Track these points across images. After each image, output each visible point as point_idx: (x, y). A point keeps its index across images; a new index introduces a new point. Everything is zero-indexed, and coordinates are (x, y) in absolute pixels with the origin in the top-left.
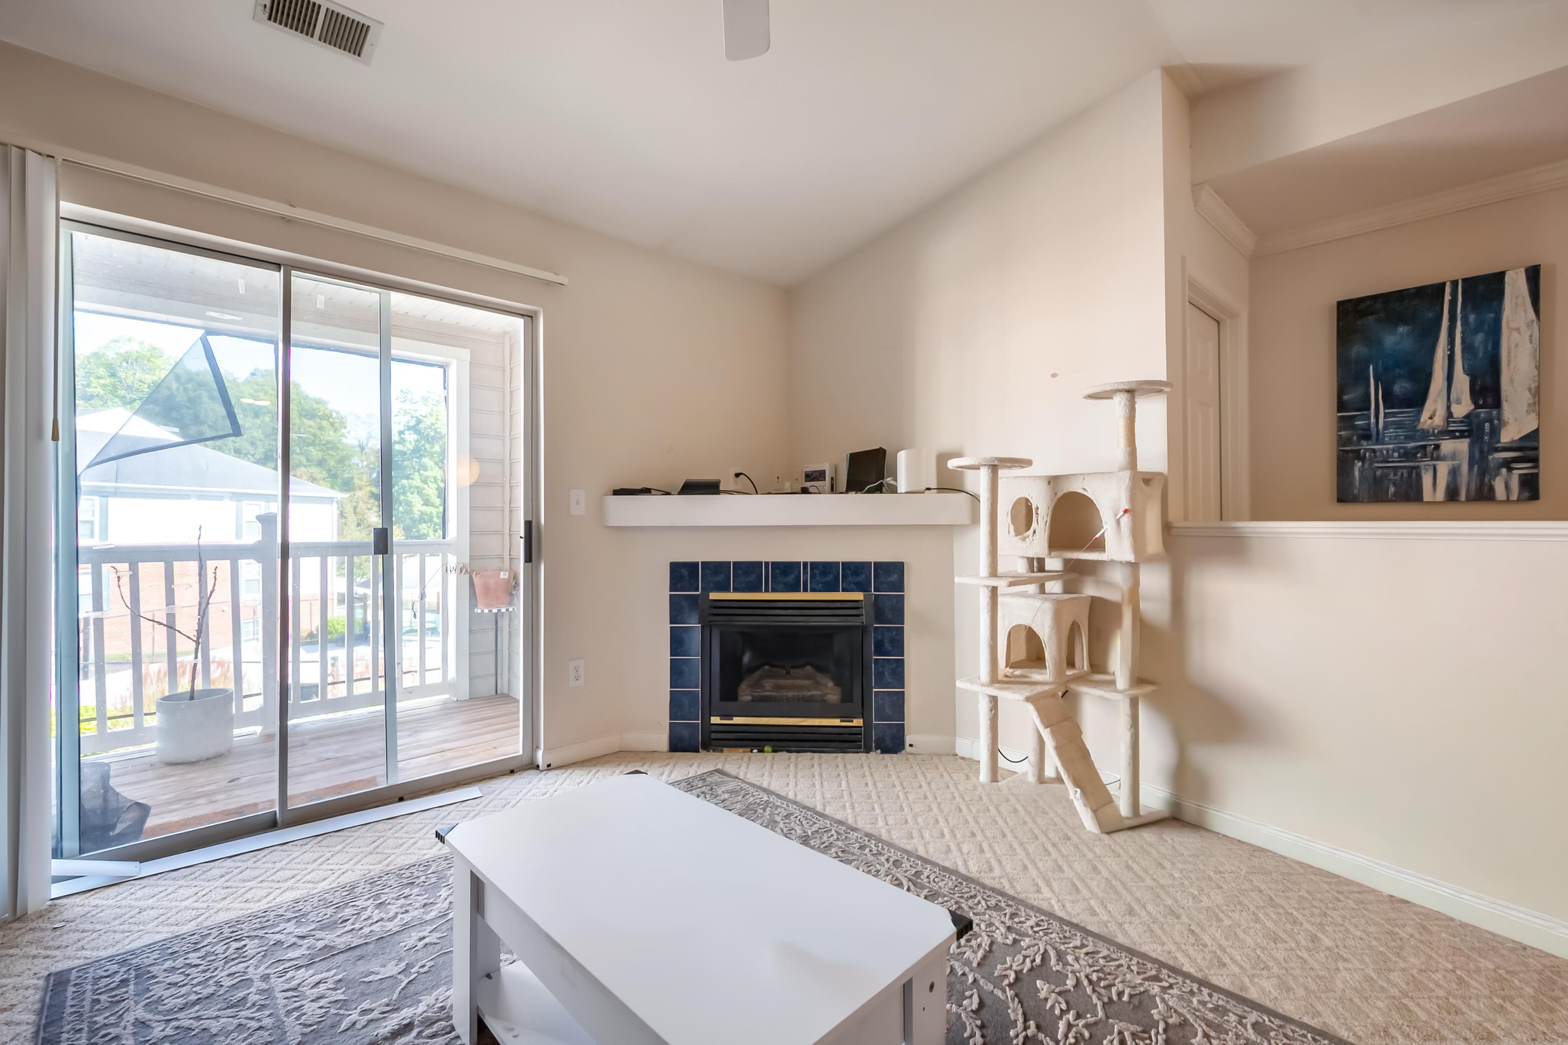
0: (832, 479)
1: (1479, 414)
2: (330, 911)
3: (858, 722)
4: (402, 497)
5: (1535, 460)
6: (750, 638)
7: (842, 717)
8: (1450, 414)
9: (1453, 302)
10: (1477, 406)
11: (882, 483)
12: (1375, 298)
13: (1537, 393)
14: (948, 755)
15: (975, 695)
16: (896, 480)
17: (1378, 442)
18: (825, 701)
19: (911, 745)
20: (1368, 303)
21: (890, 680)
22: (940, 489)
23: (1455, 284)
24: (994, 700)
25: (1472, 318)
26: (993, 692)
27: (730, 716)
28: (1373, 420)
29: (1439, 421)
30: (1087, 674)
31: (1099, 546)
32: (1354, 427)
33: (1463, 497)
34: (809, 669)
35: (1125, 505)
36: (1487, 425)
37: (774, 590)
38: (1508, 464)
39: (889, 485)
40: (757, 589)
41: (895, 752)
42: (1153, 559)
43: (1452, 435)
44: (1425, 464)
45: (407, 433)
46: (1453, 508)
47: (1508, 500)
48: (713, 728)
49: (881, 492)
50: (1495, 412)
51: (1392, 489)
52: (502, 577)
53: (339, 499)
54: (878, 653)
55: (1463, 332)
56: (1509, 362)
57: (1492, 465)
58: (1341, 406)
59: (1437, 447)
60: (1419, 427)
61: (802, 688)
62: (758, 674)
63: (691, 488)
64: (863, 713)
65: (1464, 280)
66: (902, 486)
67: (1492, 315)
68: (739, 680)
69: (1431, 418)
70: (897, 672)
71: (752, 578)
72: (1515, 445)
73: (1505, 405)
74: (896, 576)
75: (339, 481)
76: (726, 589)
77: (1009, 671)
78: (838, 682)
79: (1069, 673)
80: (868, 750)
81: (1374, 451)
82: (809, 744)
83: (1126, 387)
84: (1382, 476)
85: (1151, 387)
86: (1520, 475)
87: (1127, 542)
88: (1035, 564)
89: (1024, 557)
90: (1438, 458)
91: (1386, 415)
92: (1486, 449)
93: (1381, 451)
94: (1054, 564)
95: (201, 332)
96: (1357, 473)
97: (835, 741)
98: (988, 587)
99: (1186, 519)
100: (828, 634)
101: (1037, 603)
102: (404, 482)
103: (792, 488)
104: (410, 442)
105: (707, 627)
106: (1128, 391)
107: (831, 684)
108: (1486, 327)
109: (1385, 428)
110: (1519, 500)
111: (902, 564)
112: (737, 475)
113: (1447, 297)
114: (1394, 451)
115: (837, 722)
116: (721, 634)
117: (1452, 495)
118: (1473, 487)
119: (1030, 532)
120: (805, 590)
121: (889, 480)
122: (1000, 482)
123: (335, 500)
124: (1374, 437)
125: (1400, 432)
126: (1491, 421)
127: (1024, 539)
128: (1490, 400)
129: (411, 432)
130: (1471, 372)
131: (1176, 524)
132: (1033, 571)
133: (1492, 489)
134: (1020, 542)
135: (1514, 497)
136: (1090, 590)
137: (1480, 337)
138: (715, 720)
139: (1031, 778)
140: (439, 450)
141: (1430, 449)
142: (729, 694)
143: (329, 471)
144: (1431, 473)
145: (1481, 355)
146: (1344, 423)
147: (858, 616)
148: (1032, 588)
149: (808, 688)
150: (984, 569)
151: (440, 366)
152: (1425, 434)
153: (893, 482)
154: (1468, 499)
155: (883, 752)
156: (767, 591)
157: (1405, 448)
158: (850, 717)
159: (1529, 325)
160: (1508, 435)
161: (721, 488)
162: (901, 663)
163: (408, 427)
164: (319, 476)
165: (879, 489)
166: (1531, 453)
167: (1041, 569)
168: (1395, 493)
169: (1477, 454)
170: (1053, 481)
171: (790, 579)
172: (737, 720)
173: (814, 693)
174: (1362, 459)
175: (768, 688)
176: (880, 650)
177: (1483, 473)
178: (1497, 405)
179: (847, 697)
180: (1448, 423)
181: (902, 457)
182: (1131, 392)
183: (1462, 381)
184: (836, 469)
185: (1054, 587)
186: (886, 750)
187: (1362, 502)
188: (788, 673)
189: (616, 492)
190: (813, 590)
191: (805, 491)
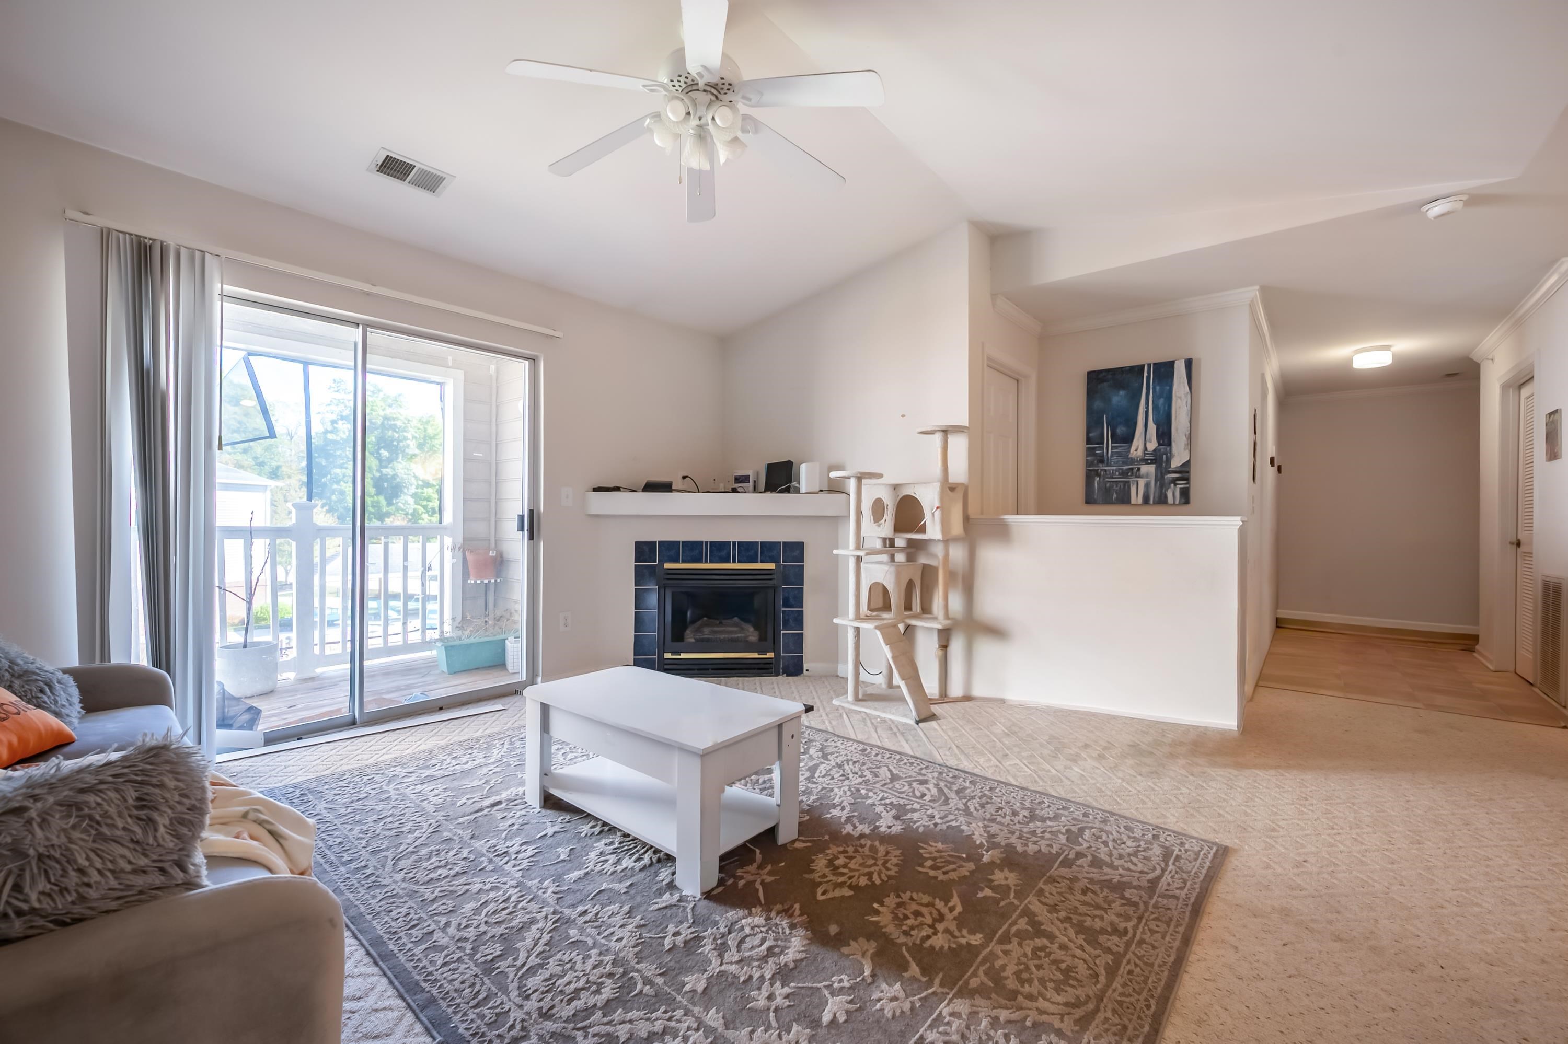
0: (755, 482)
1: (1160, 449)
2: (422, 762)
3: (770, 655)
4: (335, 486)
5: (1187, 479)
6: (692, 597)
7: (760, 652)
8: (1146, 449)
9: (1148, 377)
10: (1160, 444)
11: (790, 486)
12: (1108, 371)
13: (1190, 437)
14: (833, 676)
15: (846, 626)
16: (799, 483)
17: (1108, 466)
18: (747, 641)
19: (807, 670)
20: (1104, 374)
21: (793, 625)
22: (830, 491)
23: (1149, 365)
24: (857, 630)
25: (1158, 388)
26: (856, 624)
27: (679, 653)
28: (1105, 450)
29: (1140, 453)
30: (919, 614)
31: (923, 530)
32: (1095, 455)
33: (1151, 502)
34: (736, 619)
35: (937, 504)
36: (1164, 456)
37: (711, 562)
38: (1174, 481)
39: (795, 487)
40: (699, 560)
41: (796, 675)
42: (956, 539)
43: (1146, 462)
44: (1132, 479)
45: (340, 422)
46: (1146, 508)
47: (1174, 504)
48: (666, 662)
49: (789, 492)
50: (1168, 449)
51: (1115, 496)
52: (491, 555)
53: (273, 487)
54: (785, 605)
55: (1153, 397)
56: (1176, 417)
57: (1166, 481)
58: (1089, 441)
59: (1139, 469)
60: (1130, 456)
61: (731, 632)
62: (699, 623)
63: (651, 487)
64: (775, 649)
65: (1154, 364)
66: (803, 489)
67: (1168, 388)
68: (685, 628)
69: (1136, 451)
70: (798, 620)
71: (697, 552)
72: (1178, 470)
73: (1173, 444)
74: (798, 552)
75: (267, 469)
76: (676, 560)
77: (869, 613)
78: (756, 627)
79: (906, 613)
80: (777, 674)
81: (1105, 471)
82: (736, 671)
83: (944, 429)
84: (1110, 487)
85: (958, 429)
86: (1181, 488)
87: (938, 527)
88: (888, 542)
89: (879, 537)
90: (1139, 477)
91: (1113, 448)
92: (1164, 471)
93: (1109, 470)
94: (900, 542)
95: (243, 353)
96: (1096, 485)
97: (754, 669)
98: (854, 556)
99: (982, 513)
100: (750, 593)
101: (886, 568)
102: (338, 471)
103: (725, 488)
104: (344, 432)
105: (662, 588)
106: (943, 431)
107: (751, 629)
108: (1165, 395)
109: (1112, 456)
110: (1180, 504)
111: (802, 543)
112: (684, 478)
113: (1145, 374)
114: (1116, 470)
115: (756, 655)
116: (673, 594)
117: (1146, 500)
118: (1157, 495)
119: (883, 521)
120: (734, 561)
121: (794, 484)
122: (863, 487)
123: (269, 488)
124: (1106, 462)
125: (1120, 459)
126: (1166, 454)
127: (879, 526)
128: (1166, 441)
129: (344, 421)
130: (1156, 422)
131: (972, 517)
132: (886, 547)
133: (1166, 497)
134: (876, 527)
135: (1177, 502)
136: (923, 560)
137: (1161, 401)
138: (668, 656)
139: (884, 686)
140: (374, 440)
141: (1135, 470)
142: (678, 636)
143: (255, 458)
144: (1135, 486)
145: (1162, 412)
146: (1090, 452)
147: (771, 579)
148: (885, 558)
149: (736, 633)
150: (852, 544)
151: (438, 383)
152: (1133, 461)
153: (797, 485)
154: (1154, 503)
155: (788, 675)
156: (706, 562)
157: (1122, 469)
158: (765, 652)
159: (1186, 395)
160: (1175, 463)
161: (673, 488)
162: (801, 613)
163: (342, 416)
164: (246, 463)
165: (787, 490)
166: (1186, 475)
167: (892, 545)
168: (1117, 498)
169: (1159, 474)
170: (895, 487)
171: (724, 553)
172: (683, 656)
173: (739, 635)
174: (1099, 475)
175: (706, 633)
176: (786, 604)
177: (1162, 486)
178: (1170, 444)
179: (763, 638)
180: (1145, 454)
181: (803, 467)
182: (945, 432)
183: (1152, 428)
184: (758, 474)
185: (900, 558)
186: (789, 674)
187: (1099, 504)
188: (721, 623)
189: (596, 489)
190: (739, 562)
191: (734, 491)
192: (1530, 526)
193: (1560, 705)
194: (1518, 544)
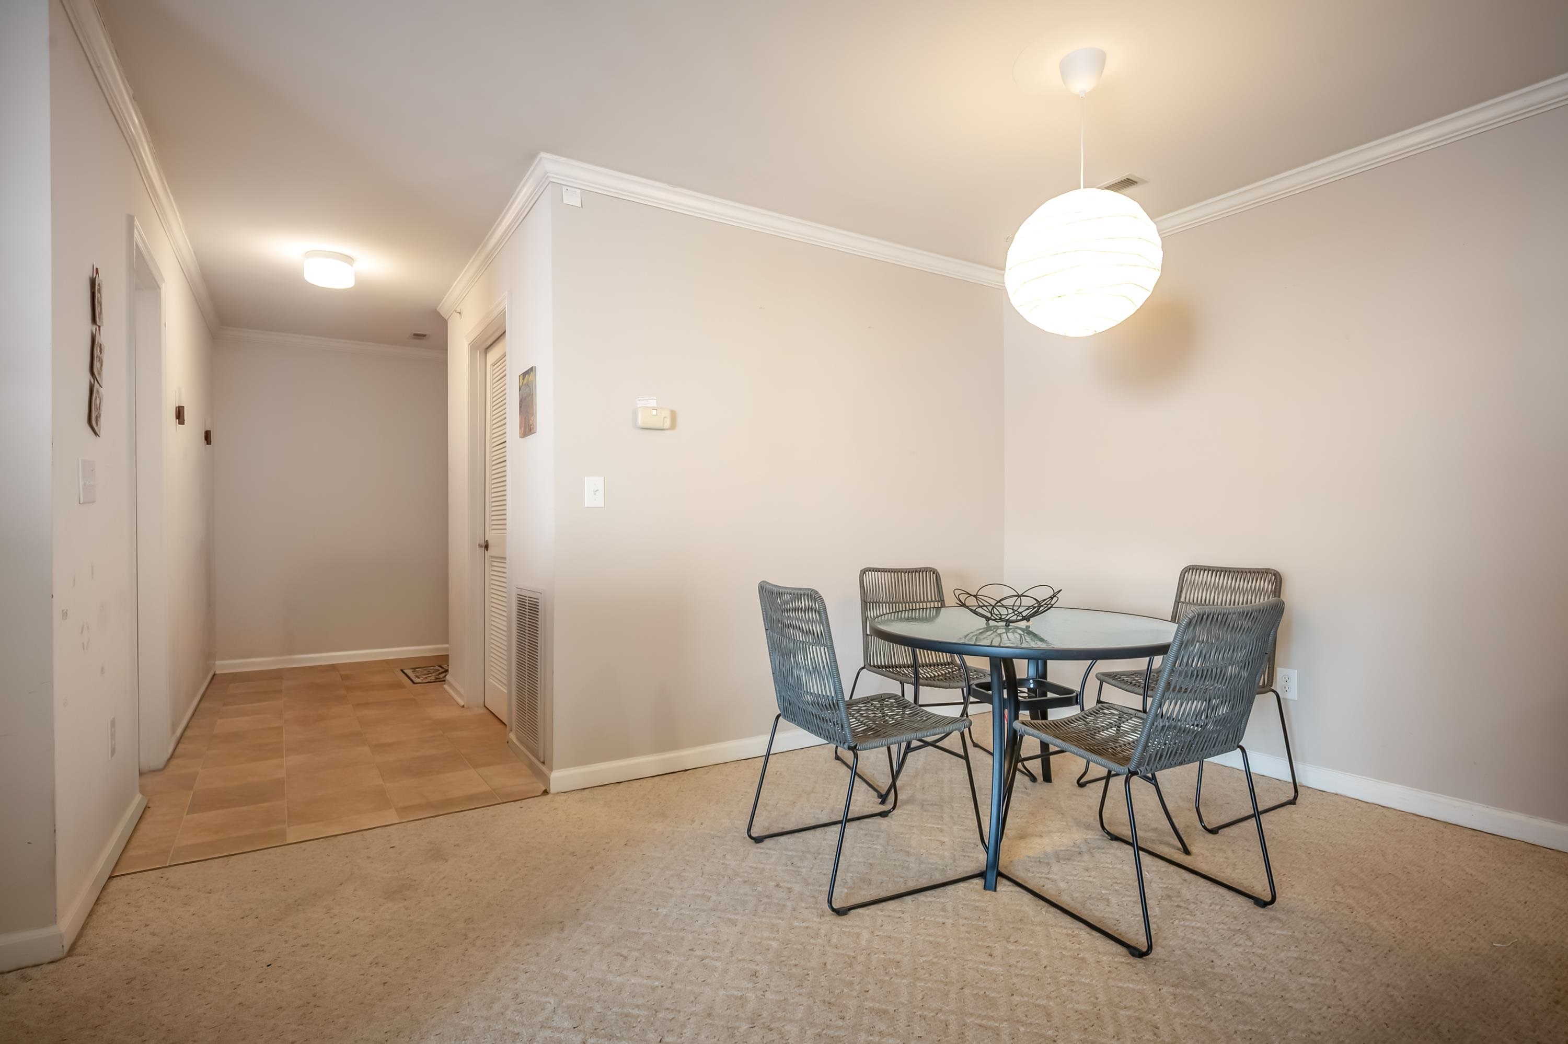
192: (502, 522)
193: (539, 760)
194: (486, 547)
